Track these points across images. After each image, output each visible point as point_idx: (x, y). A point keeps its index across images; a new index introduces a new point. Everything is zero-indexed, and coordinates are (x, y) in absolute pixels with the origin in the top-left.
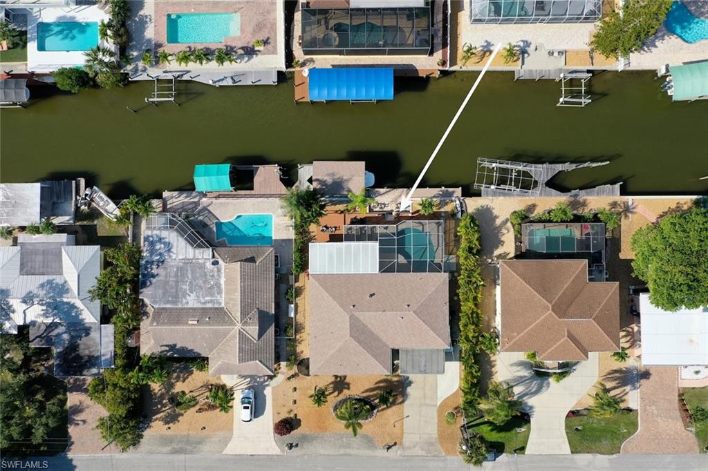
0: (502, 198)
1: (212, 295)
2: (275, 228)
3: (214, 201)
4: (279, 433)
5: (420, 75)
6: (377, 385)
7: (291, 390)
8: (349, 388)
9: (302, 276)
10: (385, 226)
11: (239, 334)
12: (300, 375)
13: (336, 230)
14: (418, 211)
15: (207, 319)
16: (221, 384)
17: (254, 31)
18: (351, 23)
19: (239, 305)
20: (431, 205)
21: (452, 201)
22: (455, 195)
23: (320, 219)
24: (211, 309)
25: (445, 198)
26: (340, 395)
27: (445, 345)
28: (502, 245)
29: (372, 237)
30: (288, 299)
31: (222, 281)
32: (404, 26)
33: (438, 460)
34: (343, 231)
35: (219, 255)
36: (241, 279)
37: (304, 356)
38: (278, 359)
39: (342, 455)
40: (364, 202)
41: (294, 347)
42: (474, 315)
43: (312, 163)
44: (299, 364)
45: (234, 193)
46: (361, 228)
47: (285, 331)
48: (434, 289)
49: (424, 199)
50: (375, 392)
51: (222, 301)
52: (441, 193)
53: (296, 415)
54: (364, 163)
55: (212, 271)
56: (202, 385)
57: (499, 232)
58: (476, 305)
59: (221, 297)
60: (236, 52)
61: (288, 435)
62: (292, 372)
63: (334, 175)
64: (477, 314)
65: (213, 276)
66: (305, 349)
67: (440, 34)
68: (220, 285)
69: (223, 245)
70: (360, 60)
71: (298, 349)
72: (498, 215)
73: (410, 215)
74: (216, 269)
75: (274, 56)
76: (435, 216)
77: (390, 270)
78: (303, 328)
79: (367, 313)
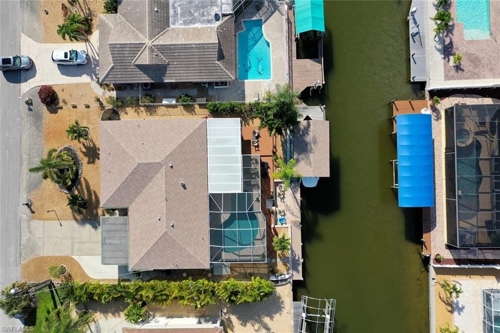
0: (292, 323)
1: (183, 15)
2: (257, 83)
3: (285, 17)
4: (41, 90)
5: (425, 235)
6: (92, 192)
7: (87, 103)
8: (89, 163)
9: (206, 112)
10: (260, 199)
11: (140, 44)
12: (103, 112)
13: (255, 146)
14: (277, 234)
15: (156, 9)
16: (93, 30)
17: (470, 55)
18: (481, 159)
19: (171, 43)
20: (283, 248)
21: (288, 270)
22: (295, 273)
23: (266, 129)
24: (168, 13)
25: (291, 263)
26: (82, 154)
27: (133, 265)
28: (242, 324)
29: (247, 186)
30: (181, 97)
31: (198, 25)
32: (479, 217)
33: (16, 257)
34: (254, 154)
35: (226, 21)
36: (200, 44)
37: (122, 115)
38: (119, 87)
39: (21, 156)
40: (286, 176)
41: (131, 105)
42: (164, 297)
43: (327, 120)
44: (114, 110)
45: (294, 39)
46: (258, 173)
47: (147, 95)
48: (192, 253)
49: (290, 241)
50: (85, 191)
51: (177, 25)
52: (297, 258)
53: (61, 108)
54: (328, 175)
55: (209, 14)
56: (92, 9)
57: (256, 320)
58: (176, 298)
59: (181, 24)
60: (447, 36)
61: (40, 100)
62: (105, 104)
63: (314, 143)
64: (166, 300)
65: (204, 15)
66: (129, 116)
67: (471, 257)
68: (194, 23)
69: (238, 27)
70: (440, 170)
71: (129, 110)
72: (274, 319)
73: (272, 226)
74: (210, 18)
75: (443, 77)
76: (271, 253)
77: (212, 206)
78: (151, 114)
79: (164, 182)
